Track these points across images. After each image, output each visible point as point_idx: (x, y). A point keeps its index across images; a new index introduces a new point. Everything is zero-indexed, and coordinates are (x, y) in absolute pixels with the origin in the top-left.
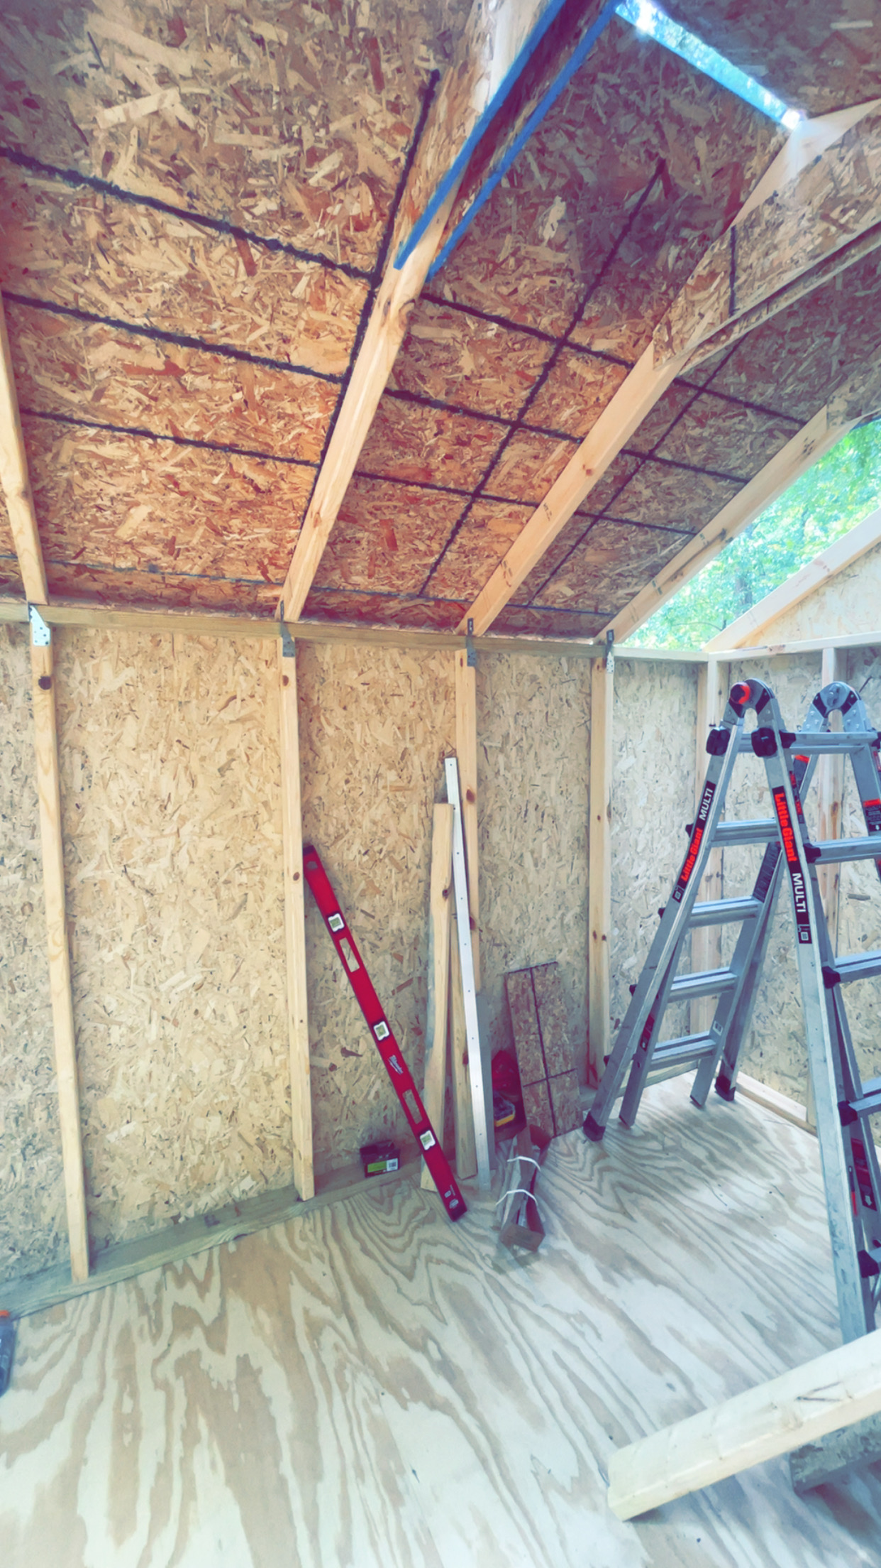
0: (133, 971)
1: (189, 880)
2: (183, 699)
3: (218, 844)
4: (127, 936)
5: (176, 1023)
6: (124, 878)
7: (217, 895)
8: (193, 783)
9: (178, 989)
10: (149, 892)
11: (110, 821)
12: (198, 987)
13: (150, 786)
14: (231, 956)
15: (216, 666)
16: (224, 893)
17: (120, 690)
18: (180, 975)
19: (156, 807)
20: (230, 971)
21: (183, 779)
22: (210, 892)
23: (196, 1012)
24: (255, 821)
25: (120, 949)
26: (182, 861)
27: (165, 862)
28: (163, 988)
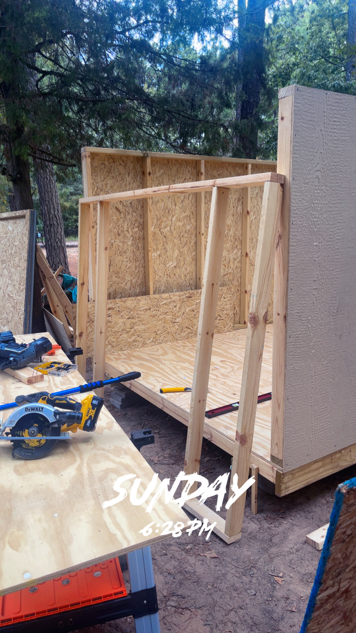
0: (161, 260)
1: (174, 234)
2: (174, 179)
3: (181, 224)
4: (160, 250)
5: (170, 277)
6: (160, 232)
7: (180, 240)
8: (176, 205)
9: (171, 267)
10: (165, 237)
11: (157, 215)
12: (175, 267)
13: (166, 205)
14: (183, 259)
15: (182, 169)
16: (182, 239)
17: (160, 176)
18: (171, 263)
19: (167, 211)
20: (182, 263)
21: (173, 203)
22: (179, 238)
23: (175, 274)
24: (190, 217)
25: (158, 253)
26: (172, 228)
27: (168, 228)
28: (167, 266)
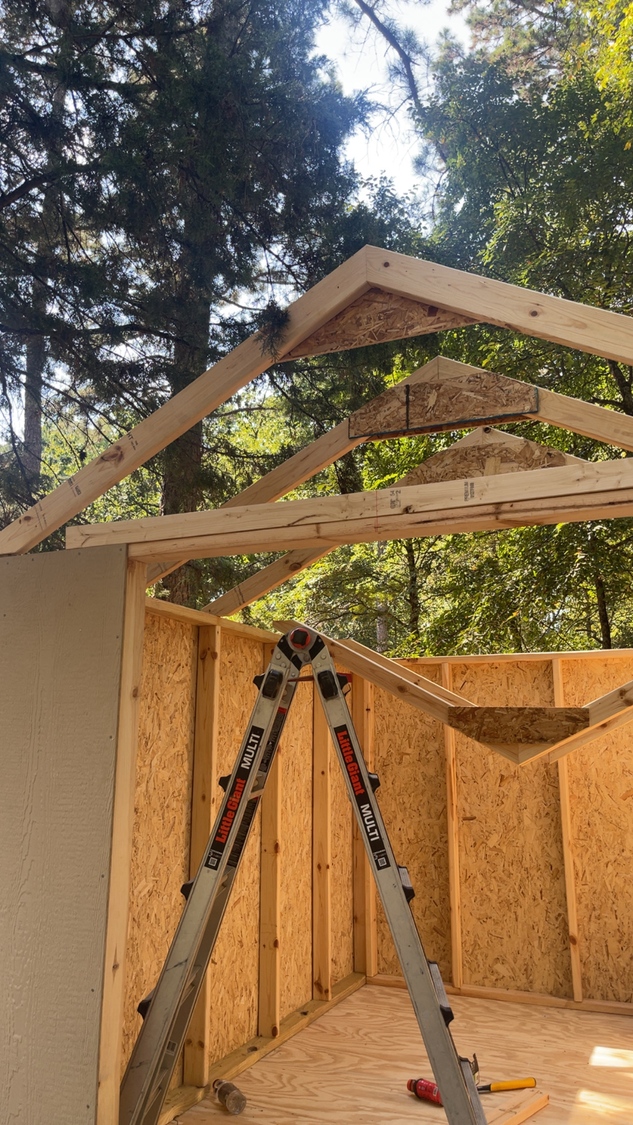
7: (163, 818)
8: (160, 725)
9: (142, 894)
12: (150, 893)
15: (174, 642)
16: (166, 815)
18: (143, 882)
21: (156, 723)
26: (151, 787)
27: (144, 786)
